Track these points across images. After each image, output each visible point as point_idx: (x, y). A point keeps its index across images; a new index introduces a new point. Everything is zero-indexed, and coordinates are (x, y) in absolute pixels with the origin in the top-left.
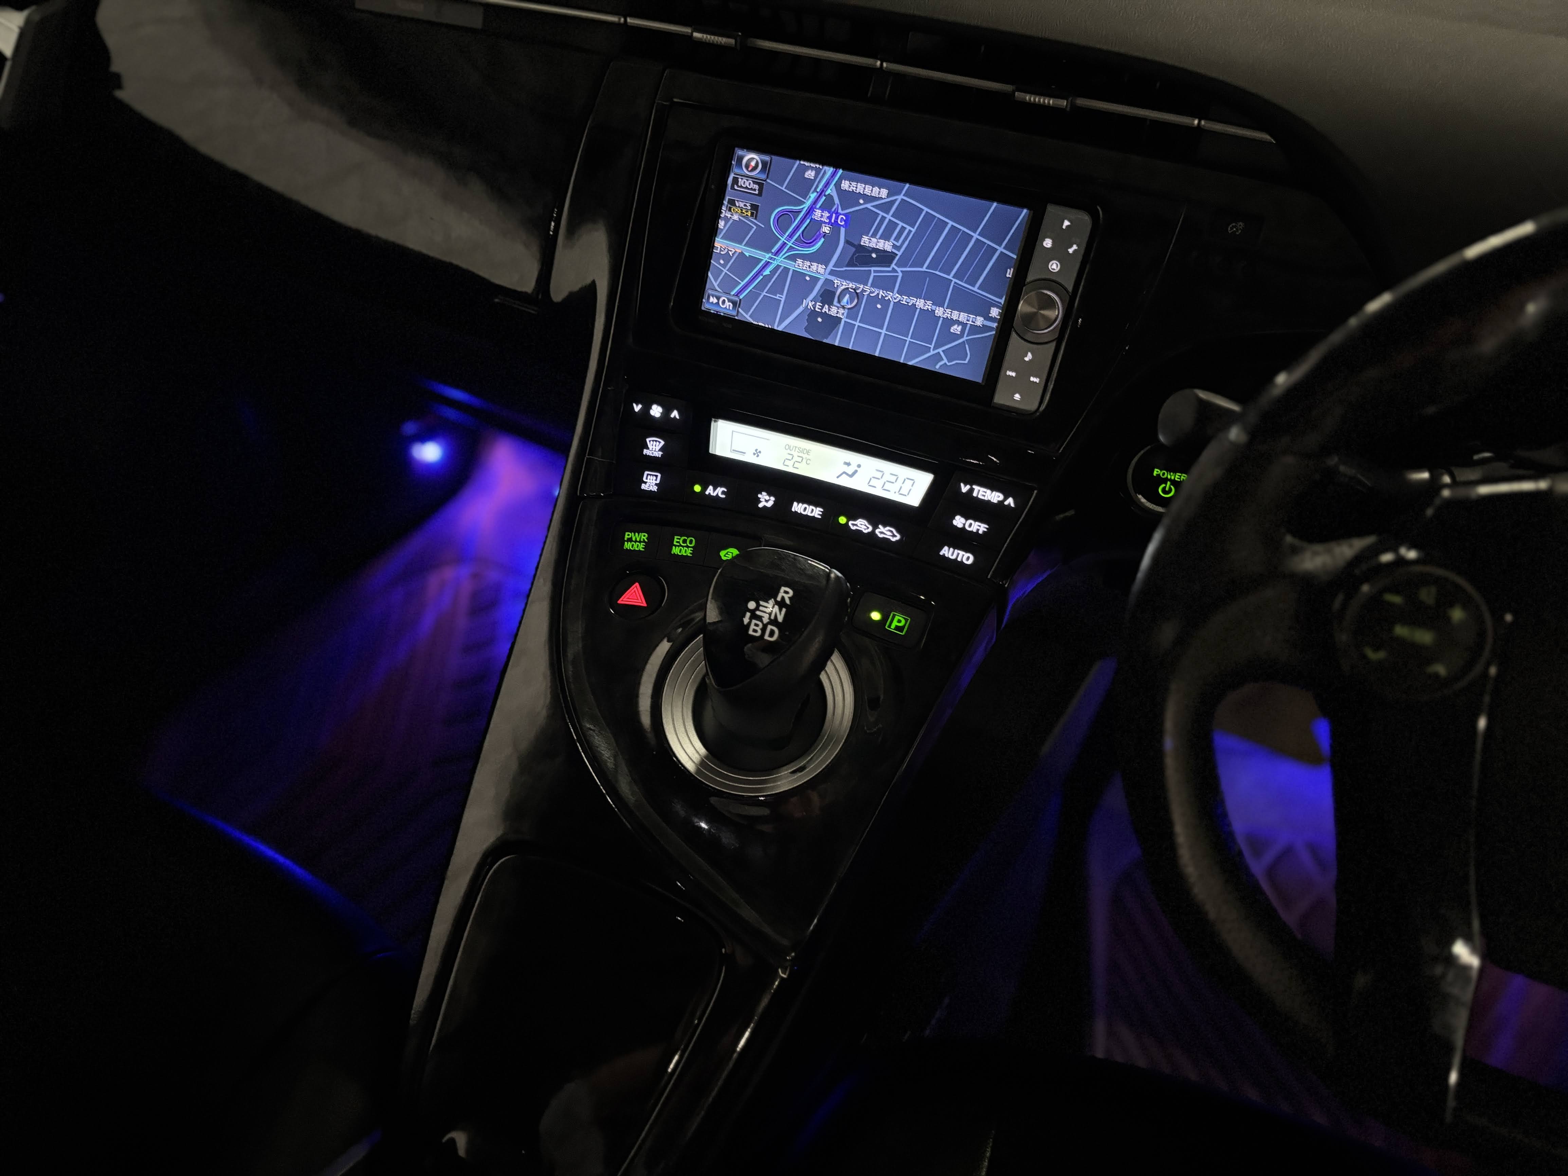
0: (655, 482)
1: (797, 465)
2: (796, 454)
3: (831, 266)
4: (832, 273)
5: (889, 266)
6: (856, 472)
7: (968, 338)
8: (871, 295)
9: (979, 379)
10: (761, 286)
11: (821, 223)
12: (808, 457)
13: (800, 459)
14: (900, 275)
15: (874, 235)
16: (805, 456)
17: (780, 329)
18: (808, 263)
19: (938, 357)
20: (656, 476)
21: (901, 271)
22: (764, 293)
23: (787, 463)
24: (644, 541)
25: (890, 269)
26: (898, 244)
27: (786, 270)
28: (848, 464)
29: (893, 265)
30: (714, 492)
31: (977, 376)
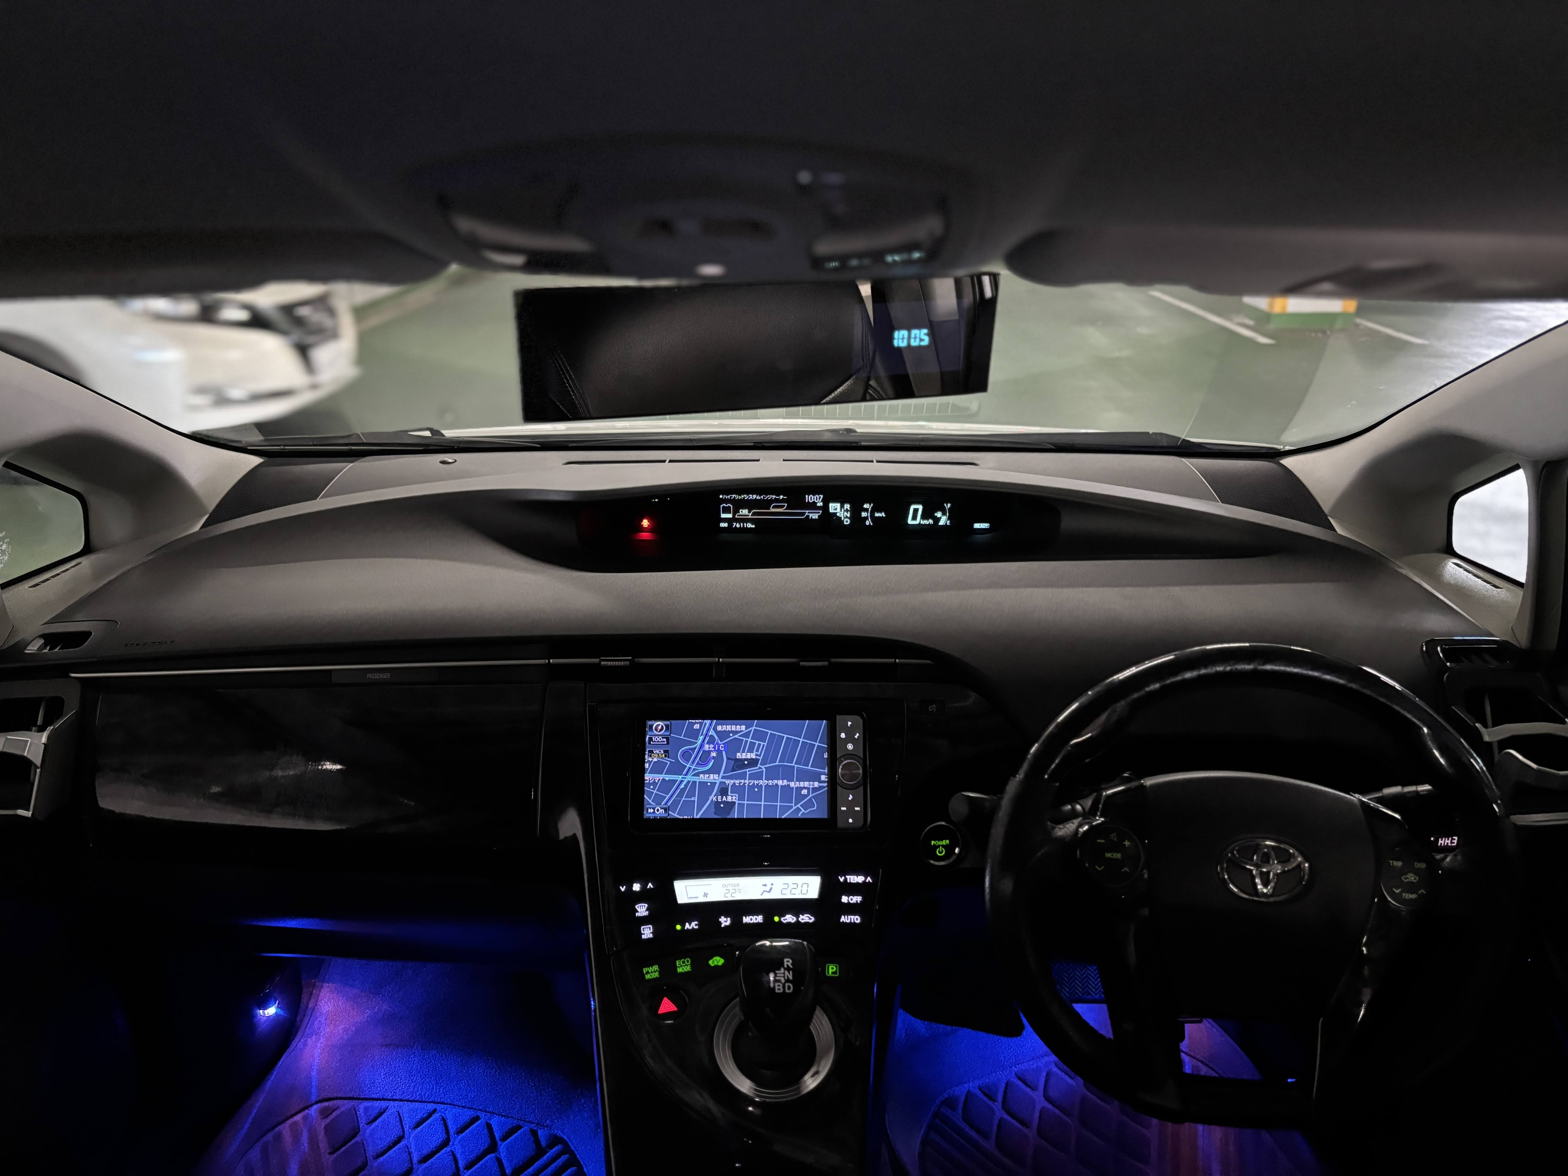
0: (649, 932)
1: (733, 895)
2: (730, 888)
3: (722, 774)
4: (723, 778)
5: (757, 766)
6: (771, 888)
7: (813, 795)
8: (750, 784)
9: (825, 816)
10: (681, 795)
11: (710, 752)
12: (739, 888)
13: (734, 891)
14: (764, 769)
15: (743, 752)
16: (737, 888)
17: (698, 817)
18: (708, 775)
19: (798, 810)
20: (650, 928)
21: (765, 768)
22: (683, 799)
23: (727, 895)
24: (657, 971)
25: (757, 768)
26: (759, 753)
27: (694, 782)
28: (765, 885)
29: (759, 765)
30: (690, 926)
31: (824, 814)
